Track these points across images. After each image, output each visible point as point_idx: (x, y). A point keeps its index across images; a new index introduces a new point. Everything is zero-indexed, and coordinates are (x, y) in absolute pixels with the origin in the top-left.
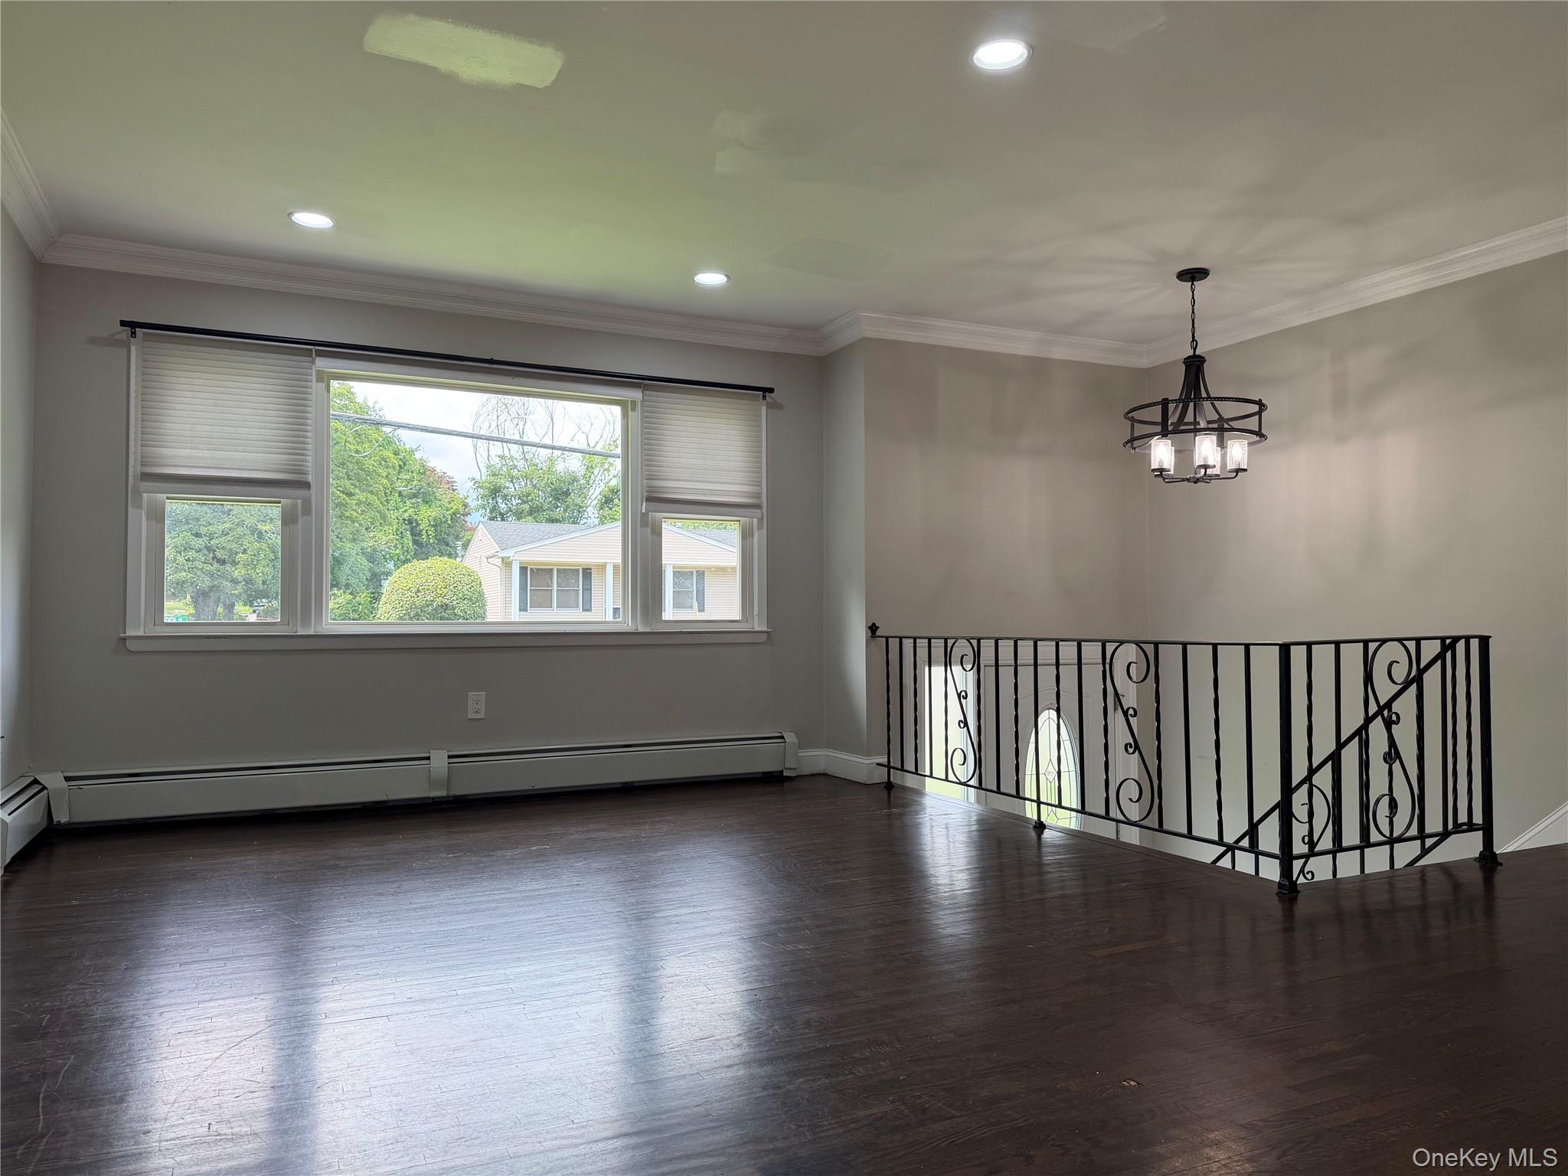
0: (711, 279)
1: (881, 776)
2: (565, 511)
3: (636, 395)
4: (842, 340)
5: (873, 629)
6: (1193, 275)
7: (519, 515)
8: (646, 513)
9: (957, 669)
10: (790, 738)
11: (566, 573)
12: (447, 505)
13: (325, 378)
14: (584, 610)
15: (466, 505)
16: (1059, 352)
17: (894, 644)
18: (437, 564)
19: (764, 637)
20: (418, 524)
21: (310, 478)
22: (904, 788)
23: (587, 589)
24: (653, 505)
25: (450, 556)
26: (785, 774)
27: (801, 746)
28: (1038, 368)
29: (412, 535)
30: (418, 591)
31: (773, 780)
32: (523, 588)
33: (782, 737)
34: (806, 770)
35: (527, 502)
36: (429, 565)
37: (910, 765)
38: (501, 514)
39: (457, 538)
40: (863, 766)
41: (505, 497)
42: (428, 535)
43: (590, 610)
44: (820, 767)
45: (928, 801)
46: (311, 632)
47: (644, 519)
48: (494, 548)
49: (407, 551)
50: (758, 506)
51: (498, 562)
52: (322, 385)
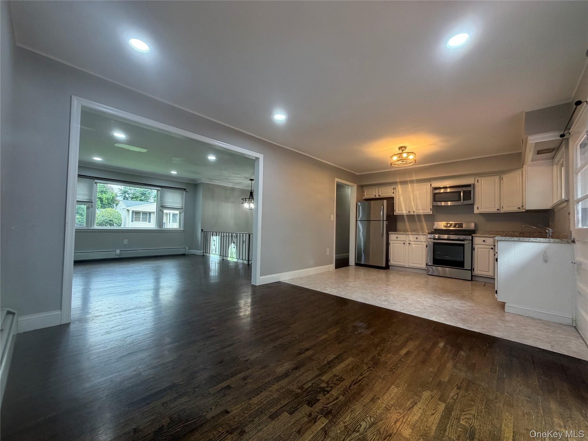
0: (174, 172)
1: (202, 254)
2: (145, 198)
3: (160, 189)
4: (199, 182)
5: (202, 230)
6: (252, 180)
7: (132, 198)
8: (161, 209)
9: (214, 237)
10: (187, 248)
11: (145, 213)
12: (111, 195)
13: (96, 183)
14: (149, 222)
15: (116, 195)
16: (237, 187)
17: (205, 232)
18: (109, 210)
19: (183, 231)
20: (102, 199)
21: (93, 201)
22: (206, 256)
23: (150, 218)
24: (162, 208)
25: (111, 207)
26: (186, 254)
27: (189, 249)
28: (233, 189)
29: (100, 201)
30: (103, 216)
31: (184, 255)
32: (132, 217)
33: (185, 248)
34: (190, 253)
35: (134, 195)
36: (106, 210)
37: (208, 252)
38: (127, 198)
39: (114, 203)
40: (199, 252)
41: (128, 194)
42: (105, 202)
43: (150, 222)
44: (193, 253)
45: (211, 258)
46: (92, 228)
47: (160, 210)
48: (124, 207)
49: (99, 206)
50: (183, 209)
51: (126, 210)
52: (96, 185)
